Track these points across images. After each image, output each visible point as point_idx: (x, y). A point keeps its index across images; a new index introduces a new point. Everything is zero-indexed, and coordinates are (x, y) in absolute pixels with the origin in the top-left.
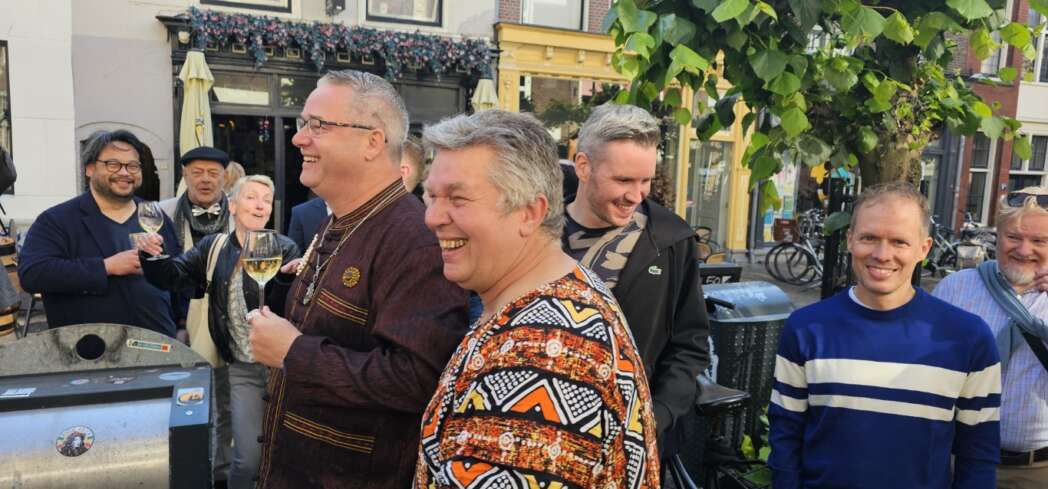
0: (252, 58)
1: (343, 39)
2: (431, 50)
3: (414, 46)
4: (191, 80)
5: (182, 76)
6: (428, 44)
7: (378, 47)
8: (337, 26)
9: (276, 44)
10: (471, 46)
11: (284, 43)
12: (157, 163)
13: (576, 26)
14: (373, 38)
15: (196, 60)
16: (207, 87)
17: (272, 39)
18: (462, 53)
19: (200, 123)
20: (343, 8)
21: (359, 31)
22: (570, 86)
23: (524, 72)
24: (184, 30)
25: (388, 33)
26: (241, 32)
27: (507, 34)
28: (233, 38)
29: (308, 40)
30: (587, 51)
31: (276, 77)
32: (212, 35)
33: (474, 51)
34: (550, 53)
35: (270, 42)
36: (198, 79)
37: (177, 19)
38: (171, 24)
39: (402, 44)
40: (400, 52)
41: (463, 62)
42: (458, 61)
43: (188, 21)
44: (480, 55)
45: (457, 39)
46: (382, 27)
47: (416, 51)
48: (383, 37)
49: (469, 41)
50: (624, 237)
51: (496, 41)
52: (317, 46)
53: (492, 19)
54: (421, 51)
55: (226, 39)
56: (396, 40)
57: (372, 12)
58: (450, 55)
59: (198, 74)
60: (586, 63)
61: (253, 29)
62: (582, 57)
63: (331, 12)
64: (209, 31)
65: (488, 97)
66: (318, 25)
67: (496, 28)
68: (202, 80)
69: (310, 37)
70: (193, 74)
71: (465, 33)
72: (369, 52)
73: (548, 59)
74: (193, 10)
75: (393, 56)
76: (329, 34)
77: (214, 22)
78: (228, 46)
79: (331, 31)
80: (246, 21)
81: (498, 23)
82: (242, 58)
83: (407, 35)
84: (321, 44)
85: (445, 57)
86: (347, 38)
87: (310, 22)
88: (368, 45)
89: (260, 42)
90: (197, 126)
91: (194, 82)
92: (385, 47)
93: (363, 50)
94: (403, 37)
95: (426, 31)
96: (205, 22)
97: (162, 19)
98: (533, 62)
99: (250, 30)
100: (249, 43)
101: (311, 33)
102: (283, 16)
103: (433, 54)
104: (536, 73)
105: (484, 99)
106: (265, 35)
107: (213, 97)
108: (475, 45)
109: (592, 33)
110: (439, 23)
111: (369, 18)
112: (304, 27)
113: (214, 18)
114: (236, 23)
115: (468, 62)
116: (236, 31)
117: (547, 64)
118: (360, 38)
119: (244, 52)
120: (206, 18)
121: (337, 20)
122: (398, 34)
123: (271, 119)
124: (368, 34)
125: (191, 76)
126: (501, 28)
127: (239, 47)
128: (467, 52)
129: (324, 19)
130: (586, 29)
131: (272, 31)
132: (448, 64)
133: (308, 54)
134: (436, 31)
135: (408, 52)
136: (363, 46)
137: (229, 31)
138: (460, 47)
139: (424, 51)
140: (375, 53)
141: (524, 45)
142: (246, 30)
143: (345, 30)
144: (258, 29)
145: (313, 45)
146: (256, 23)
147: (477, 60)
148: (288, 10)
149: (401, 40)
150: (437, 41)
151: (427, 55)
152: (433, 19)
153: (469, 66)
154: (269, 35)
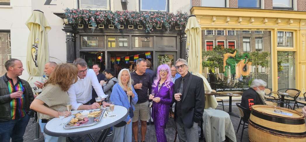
1: (127, 16)
3: (157, 17)
6: (163, 15)
7: (142, 18)
8: (125, 11)
14: (139, 15)
17: (98, 18)
18: (178, 18)
24: (66, 19)
26: (86, 16)
29: (113, 18)
30: (230, 16)
34: (215, 19)
39: (152, 16)
40: (151, 20)
41: (178, 22)
42: (176, 22)
47: (158, 19)
48: (144, 14)
49: (181, 14)
54: (160, 19)
56: (149, 15)
58: (173, 20)
60: (230, 22)
61: (90, 15)
62: (228, 19)
66: (117, 12)
71: (179, 11)
72: (138, 21)
73: (213, 21)
75: (149, 22)
76: (121, 15)
80: (88, 12)
81: (192, 9)
83: (154, 13)
84: (118, 19)
85: (170, 21)
86: (129, 15)
88: (138, 18)
89: (93, 19)
92: (145, 19)
93: (136, 20)
94: (152, 13)
97: (57, 14)
101: (114, 15)
103: (165, 19)
106: (96, 17)
108: (184, 15)
109: (231, 8)
110: (168, 11)
112: (112, 13)
113: (75, 12)
114: (83, 13)
115: (180, 22)
120: (71, 12)
122: (150, 12)
123: (104, 52)
127: (90, 26)
128: (180, 18)
129: (120, 10)
130: (228, 7)
131: (98, 15)
132: (172, 24)
135: (155, 20)
136: (136, 18)
138: (177, 16)
139: (161, 18)
140: (141, 21)
142: (88, 15)
144: (93, 15)
145: (115, 19)
146: (92, 13)
150: (167, 14)
151: (163, 20)
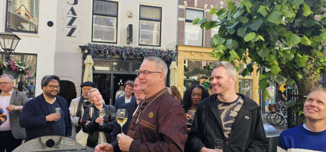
0: (105, 57)
1: (132, 51)
2: (158, 53)
3: (152, 52)
4: (87, 63)
5: (85, 63)
6: (156, 52)
7: (142, 53)
8: (130, 47)
9: (112, 53)
10: (169, 52)
11: (114, 52)
12: (76, 88)
13: (201, 45)
14: (140, 50)
15: (89, 58)
16: (92, 65)
17: (111, 51)
18: (167, 54)
19: (89, 76)
20: (132, 42)
21: (137, 48)
22: (199, 63)
23: (185, 59)
24: (86, 50)
25: (145, 49)
26: (102, 50)
27: (180, 48)
28: (100, 52)
29: (121, 51)
30: (204, 52)
31: (112, 62)
32: (94, 51)
33: (170, 53)
34: (193, 53)
35: (111, 52)
36: (89, 63)
37: (85, 47)
38: (83, 48)
40: (148, 54)
41: (167, 57)
42: (165, 56)
43: (88, 47)
44: (172, 55)
45: (165, 50)
46: (143, 47)
48: (143, 50)
49: (169, 51)
50: (237, 106)
51: (177, 50)
52: (124, 53)
53: (175, 44)
54: (154, 54)
55: (98, 52)
56: (147, 51)
57: (140, 43)
58: (163, 55)
59: (90, 62)
60: (204, 56)
61: (106, 49)
62: (203, 54)
63: (128, 43)
64: (93, 49)
65: (175, 67)
66: (124, 47)
67: (177, 47)
68: (91, 63)
69: (122, 51)
70: (88, 62)
71: (168, 48)
72: (139, 54)
73: (193, 55)
74: (89, 44)
75: (146, 55)
76: (128, 50)
77: (95, 47)
78: (99, 54)
79: (128, 49)
80: (104, 46)
81: (177, 45)
82: (102, 57)
83: (150, 49)
84: (125, 52)
85: (161, 55)
86: (133, 51)
87: (122, 46)
88: (139, 52)
89: (108, 52)
90: (88, 77)
91: (88, 64)
92: (144, 53)
93: (138, 54)
94: (149, 50)
95: (156, 48)
96: (92, 47)
97: (80, 47)
98: (188, 56)
99: (105, 49)
100: (105, 53)
101: (122, 49)
102: (115, 45)
103: (158, 54)
104: (189, 59)
105: (173, 67)
106: (109, 50)
107: (93, 68)
108: (171, 52)
109: (206, 47)
110: (160, 46)
111: (140, 45)
112: (121, 48)
113: (95, 46)
114: (101, 47)
115: (168, 56)
116: (101, 49)
117: (192, 56)
118: (137, 50)
119: (103, 55)
120: (93, 46)
121: (130, 45)
122: (148, 49)
123: (110, 75)
124: (139, 49)
125: (87, 62)
126: (178, 47)
127: (102, 54)
128: (168, 54)
129: (126, 45)
130: (204, 46)
131: (111, 49)
132: (163, 57)
133: (122, 55)
134: (159, 48)
135: (151, 54)
136: (137, 53)
137: (99, 49)
138: (166, 52)
140: (141, 55)
141: (185, 51)
142: (104, 49)
143: (132, 48)
144: (107, 49)
145: (123, 53)
146: (107, 47)
147: (171, 56)
148: (116, 43)
149: (148, 51)
150: (159, 51)
151: (156, 55)
152: (158, 45)
153: (168, 58)
154: (111, 50)
